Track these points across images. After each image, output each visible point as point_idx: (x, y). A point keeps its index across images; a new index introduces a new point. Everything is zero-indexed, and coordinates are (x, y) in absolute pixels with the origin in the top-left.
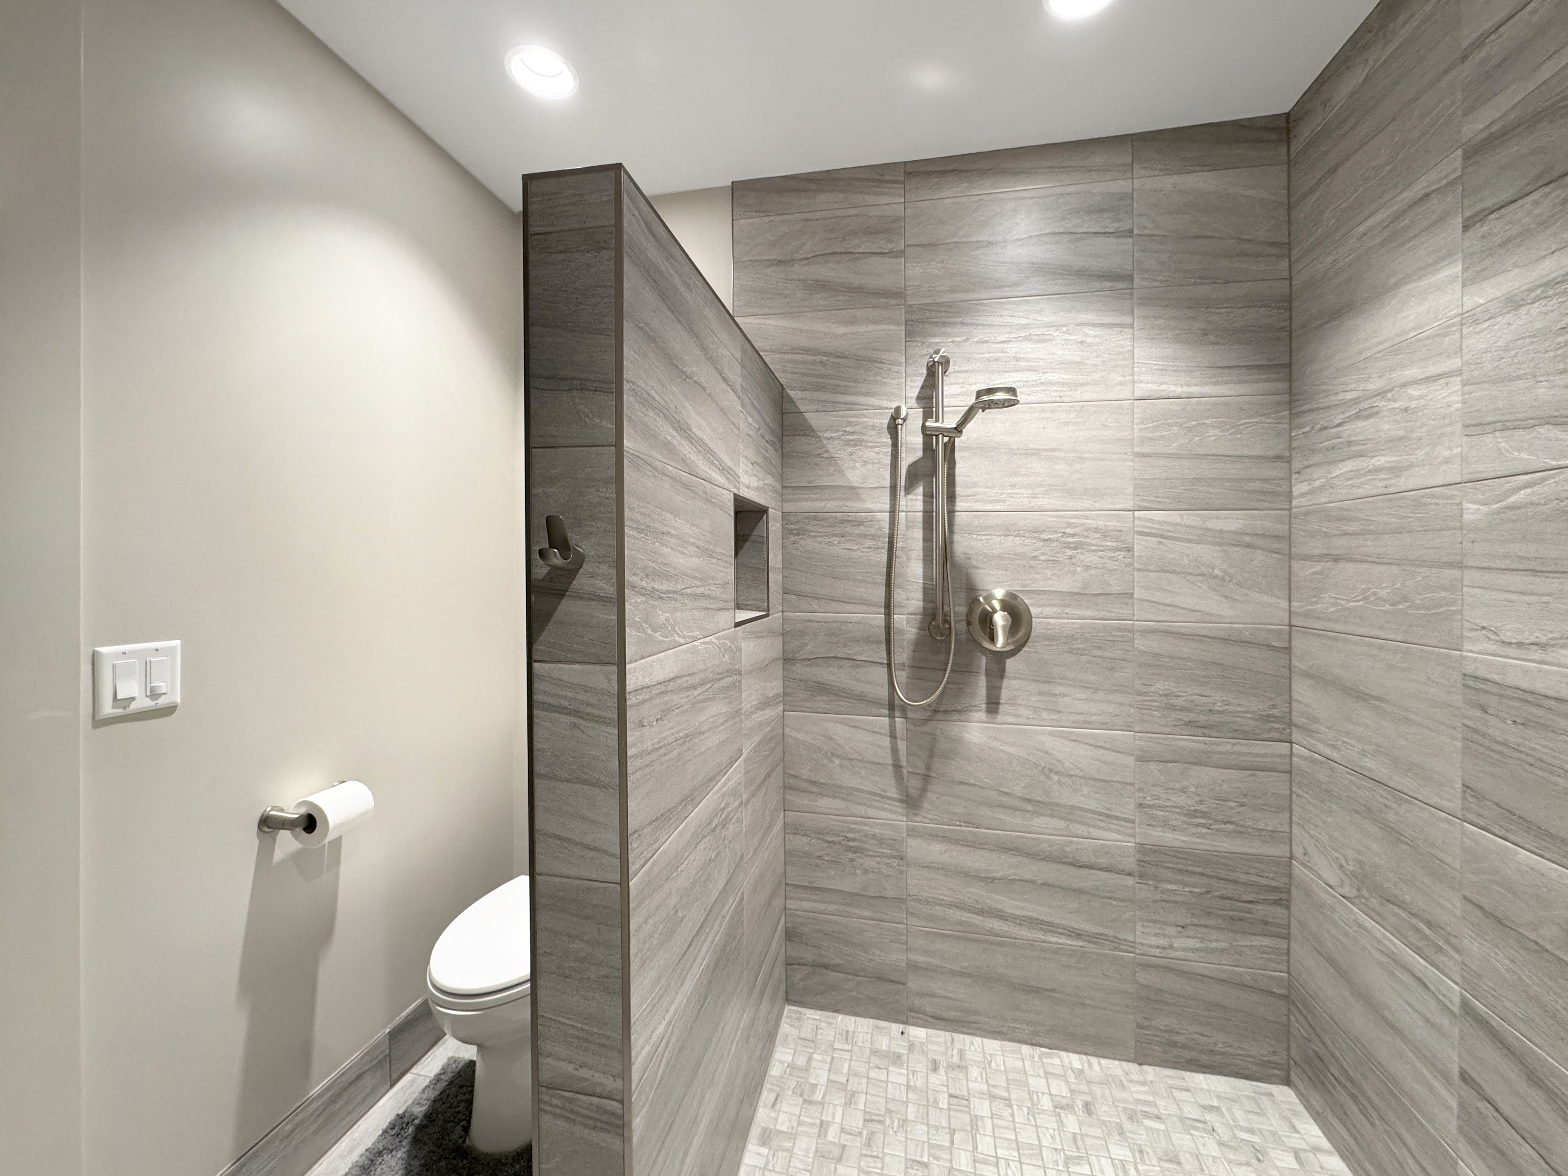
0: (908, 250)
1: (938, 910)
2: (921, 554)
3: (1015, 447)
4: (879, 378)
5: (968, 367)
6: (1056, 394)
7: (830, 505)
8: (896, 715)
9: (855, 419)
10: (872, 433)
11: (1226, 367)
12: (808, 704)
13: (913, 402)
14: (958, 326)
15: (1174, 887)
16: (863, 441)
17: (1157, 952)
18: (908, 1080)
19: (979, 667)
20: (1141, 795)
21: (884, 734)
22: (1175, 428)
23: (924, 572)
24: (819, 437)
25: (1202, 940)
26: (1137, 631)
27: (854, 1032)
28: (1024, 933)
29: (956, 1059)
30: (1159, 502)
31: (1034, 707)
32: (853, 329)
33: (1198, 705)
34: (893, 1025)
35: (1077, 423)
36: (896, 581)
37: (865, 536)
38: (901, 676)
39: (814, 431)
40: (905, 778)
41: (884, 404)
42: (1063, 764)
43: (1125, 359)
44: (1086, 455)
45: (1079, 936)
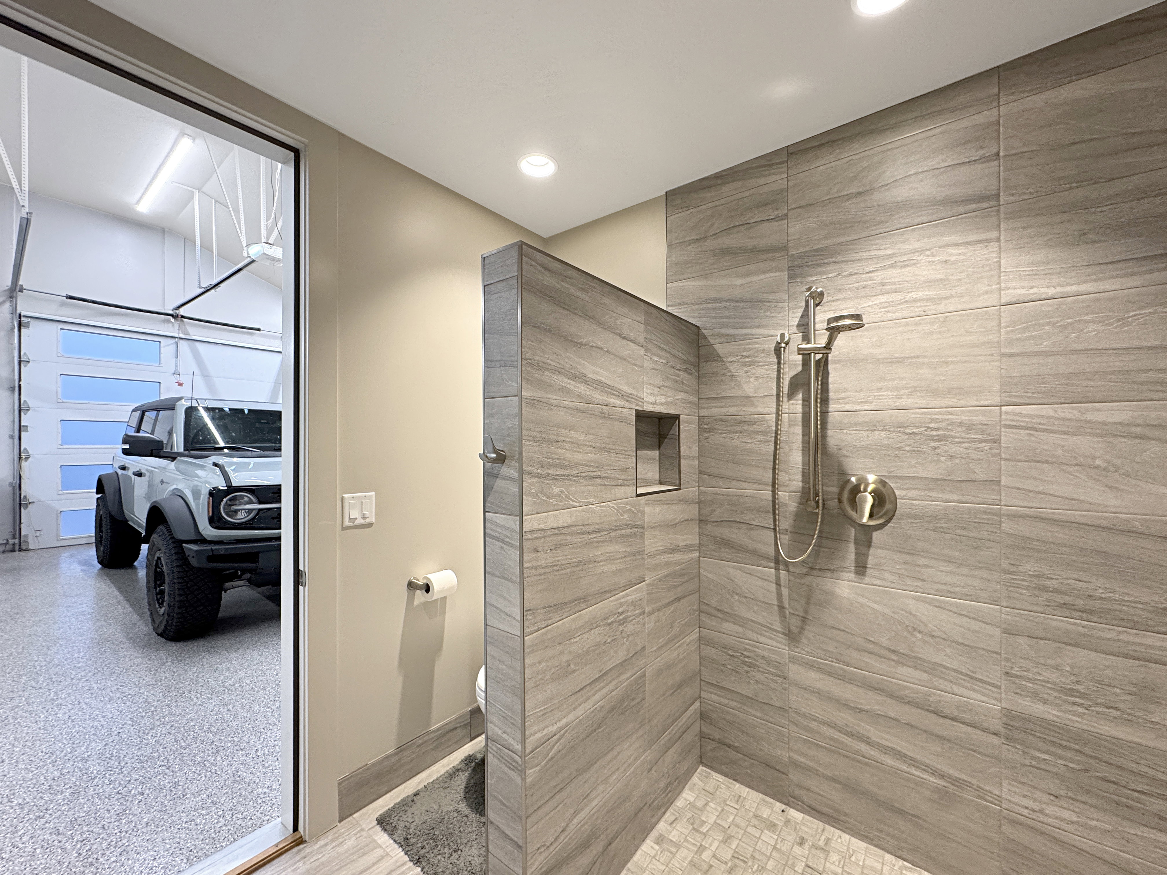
0: (790, 213)
1: (814, 725)
2: (801, 445)
3: (880, 357)
4: (768, 314)
5: (841, 296)
6: (920, 309)
7: (732, 410)
8: (781, 568)
9: (750, 346)
10: (763, 355)
11: (1110, 263)
12: (716, 554)
13: (794, 329)
14: (831, 265)
15: (1046, 757)
16: (756, 362)
17: (1025, 812)
18: (776, 844)
19: (849, 537)
20: (1008, 664)
21: (771, 582)
22: (1047, 328)
23: (803, 460)
24: (723, 361)
25: (1079, 814)
26: (1004, 515)
27: (745, 798)
28: (888, 760)
29: (821, 843)
30: (1029, 397)
31: (898, 574)
32: (749, 279)
33: (1074, 589)
34: (778, 803)
35: (940, 332)
36: (780, 466)
37: (757, 433)
38: (785, 539)
39: (720, 357)
40: (788, 616)
41: (772, 332)
42: (926, 625)
43: (991, 270)
44: (950, 359)
45: (942, 776)
